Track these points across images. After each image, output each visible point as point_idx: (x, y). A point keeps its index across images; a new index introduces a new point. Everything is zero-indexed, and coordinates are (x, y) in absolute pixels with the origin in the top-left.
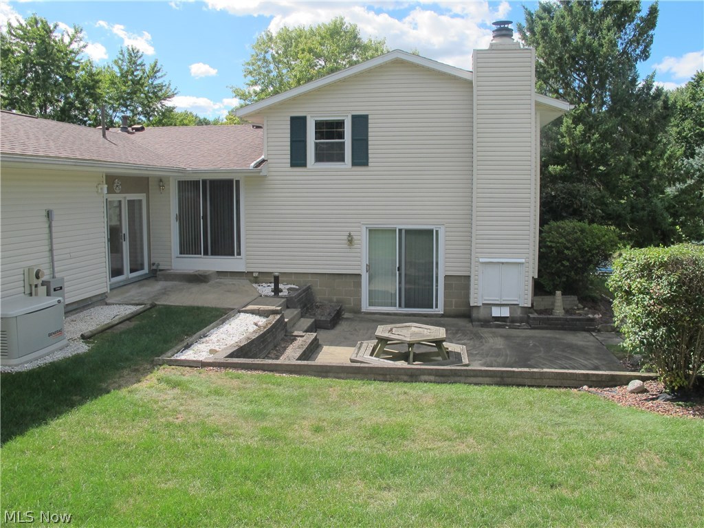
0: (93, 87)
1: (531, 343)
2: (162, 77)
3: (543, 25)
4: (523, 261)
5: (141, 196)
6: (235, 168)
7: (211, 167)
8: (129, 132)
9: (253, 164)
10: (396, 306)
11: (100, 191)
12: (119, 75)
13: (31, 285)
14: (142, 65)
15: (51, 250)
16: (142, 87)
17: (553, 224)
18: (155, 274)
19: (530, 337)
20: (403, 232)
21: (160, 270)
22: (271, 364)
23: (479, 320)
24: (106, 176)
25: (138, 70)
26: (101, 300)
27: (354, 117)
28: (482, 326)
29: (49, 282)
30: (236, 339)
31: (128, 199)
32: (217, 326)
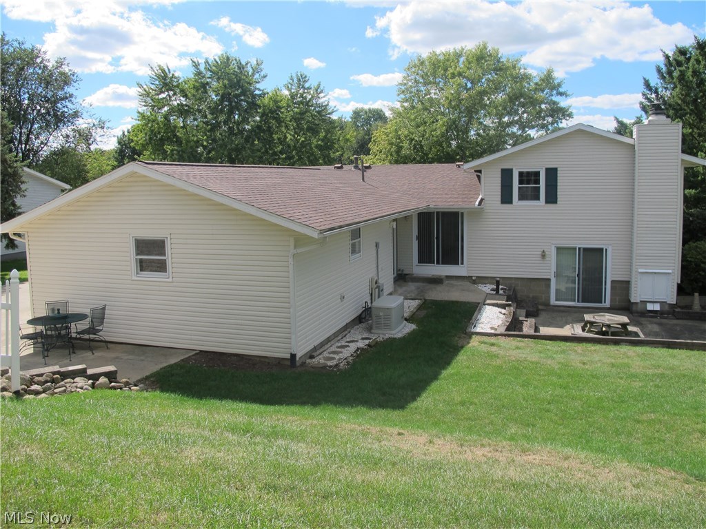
1: (678, 328)
3: (680, 71)
4: (670, 271)
6: (464, 205)
7: (446, 204)
9: (477, 203)
10: (575, 301)
13: (372, 289)
15: (377, 266)
17: (693, 244)
19: (677, 325)
20: (582, 250)
21: (405, 274)
23: (637, 312)
27: (547, 170)
28: (640, 316)
29: (380, 286)
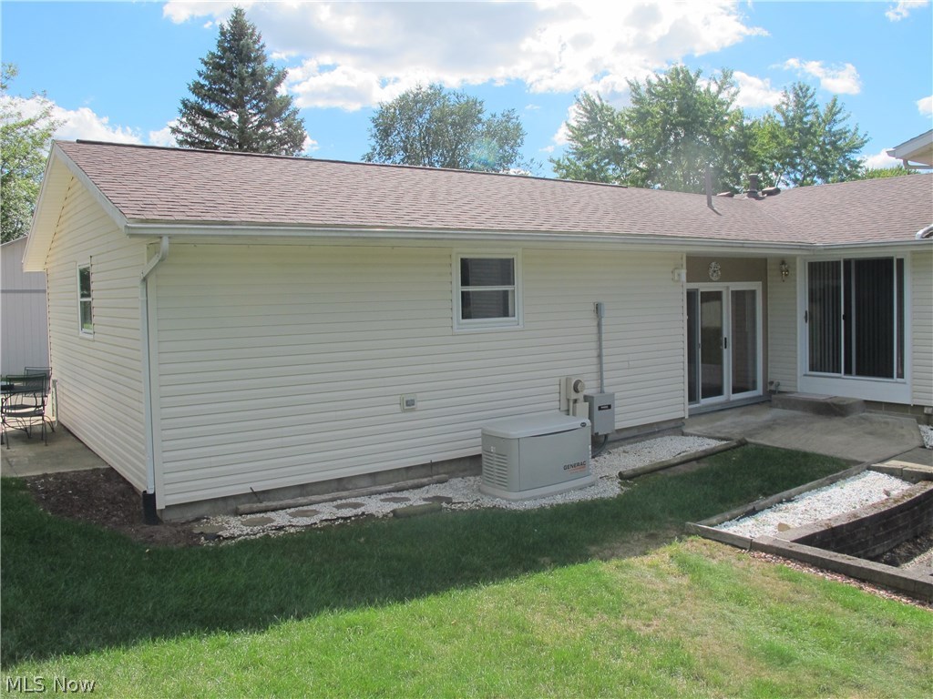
0: (745, 145)
2: (844, 119)
5: (756, 286)
6: (892, 239)
7: (854, 240)
8: (758, 198)
9: (921, 232)
11: (676, 278)
12: (783, 125)
13: (568, 400)
14: (813, 106)
15: (600, 356)
16: (815, 137)
18: (772, 397)
21: (780, 392)
22: (862, 568)
24: (687, 257)
25: (808, 115)
26: (675, 427)
29: (593, 397)
30: (836, 513)
31: (731, 289)
32: (819, 487)
